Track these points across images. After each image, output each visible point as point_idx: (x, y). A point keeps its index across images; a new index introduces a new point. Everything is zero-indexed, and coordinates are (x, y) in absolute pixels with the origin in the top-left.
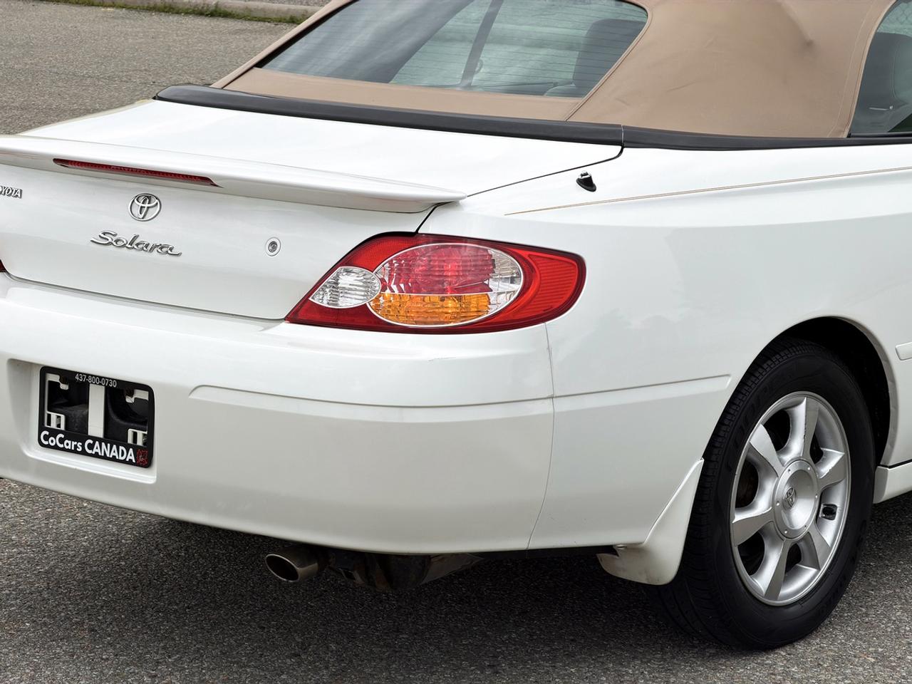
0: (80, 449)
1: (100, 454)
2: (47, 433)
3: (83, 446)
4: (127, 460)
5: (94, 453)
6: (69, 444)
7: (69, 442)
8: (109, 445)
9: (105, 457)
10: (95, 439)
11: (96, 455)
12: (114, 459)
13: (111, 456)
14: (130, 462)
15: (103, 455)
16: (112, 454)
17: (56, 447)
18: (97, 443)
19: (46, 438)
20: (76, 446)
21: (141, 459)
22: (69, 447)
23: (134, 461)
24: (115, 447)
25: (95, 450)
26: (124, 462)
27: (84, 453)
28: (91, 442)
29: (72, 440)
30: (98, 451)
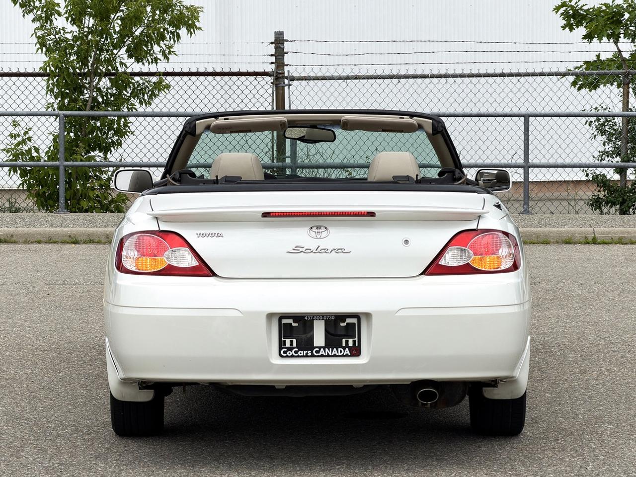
0: (310, 354)
1: (324, 354)
2: (286, 350)
3: (312, 353)
4: (345, 354)
5: (320, 354)
6: (301, 353)
7: (302, 352)
8: (331, 349)
9: (328, 356)
10: (320, 348)
11: (322, 356)
12: (335, 356)
13: (333, 354)
14: (347, 355)
15: (327, 354)
16: (333, 353)
17: (292, 356)
18: (322, 350)
19: (285, 352)
20: (307, 354)
21: (354, 352)
22: (302, 354)
23: (349, 354)
24: (335, 349)
25: (321, 353)
26: (343, 356)
27: (313, 356)
28: (318, 349)
29: (303, 351)
30: (324, 353)
